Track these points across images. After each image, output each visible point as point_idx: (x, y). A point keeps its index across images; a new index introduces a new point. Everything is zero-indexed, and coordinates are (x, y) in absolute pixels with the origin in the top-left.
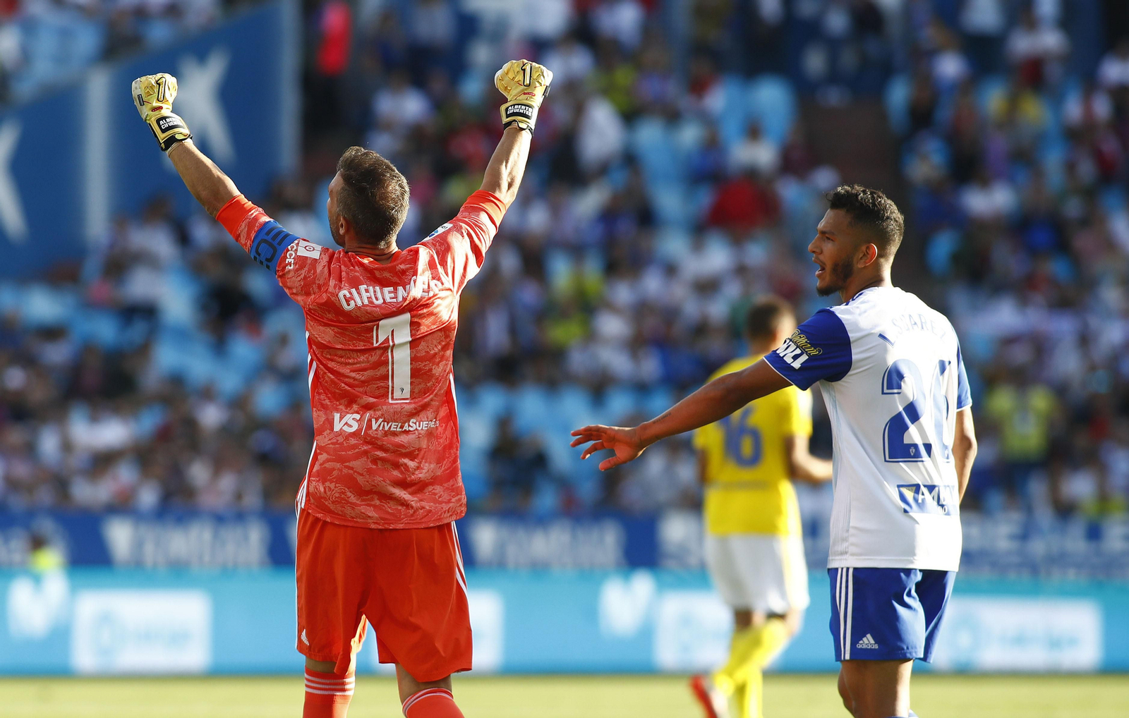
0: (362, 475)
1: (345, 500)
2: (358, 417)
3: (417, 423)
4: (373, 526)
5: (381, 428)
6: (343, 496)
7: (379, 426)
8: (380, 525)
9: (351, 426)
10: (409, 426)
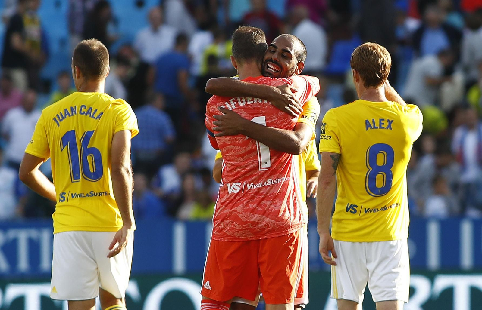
0: (241, 213)
1: (234, 228)
2: (240, 184)
3: (273, 181)
4: (251, 239)
5: (252, 188)
6: (233, 226)
7: (251, 187)
8: (254, 238)
9: (236, 190)
10: (267, 183)
